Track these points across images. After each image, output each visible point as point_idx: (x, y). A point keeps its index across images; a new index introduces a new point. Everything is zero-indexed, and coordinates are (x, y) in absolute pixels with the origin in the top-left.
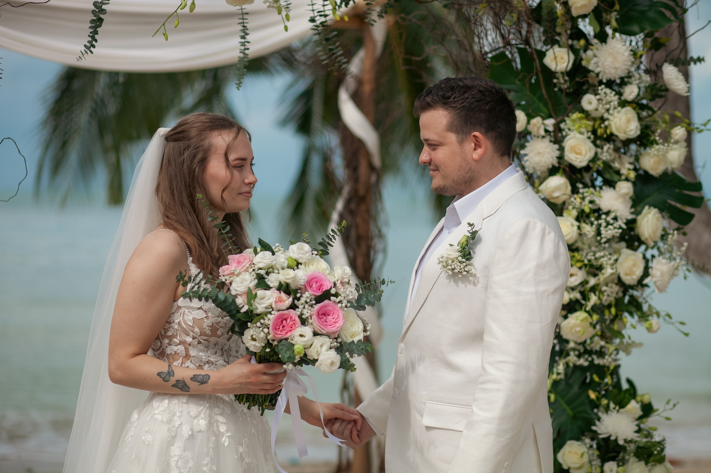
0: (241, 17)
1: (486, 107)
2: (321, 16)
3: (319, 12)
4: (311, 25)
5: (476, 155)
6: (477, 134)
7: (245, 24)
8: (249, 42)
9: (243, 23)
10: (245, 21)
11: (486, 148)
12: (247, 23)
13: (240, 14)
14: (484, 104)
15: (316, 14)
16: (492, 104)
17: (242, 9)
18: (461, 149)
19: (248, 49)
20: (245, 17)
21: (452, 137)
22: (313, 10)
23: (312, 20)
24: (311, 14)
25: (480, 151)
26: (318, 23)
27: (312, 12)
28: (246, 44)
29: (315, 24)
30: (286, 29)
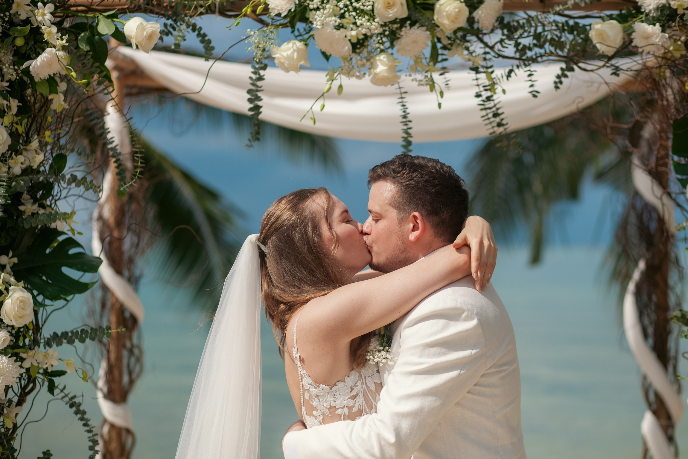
0: (400, 96)
1: (432, 189)
2: (486, 90)
3: (484, 87)
4: (478, 100)
5: (413, 236)
6: (416, 214)
7: (404, 104)
8: (410, 121)
9: (402, 102)
10: (404, 100)
11: (424, 230)
12: (405, 102)
13: (399, 94)
14: (431, 186)
15: (482, 89)
16: (439, 187)
17: (400, 88)
18: (400, 227)
19: (410, 128)
20: (404, 95)
21: (393, 214)
22: (478, 85)
23: (478, 96)
24: (477, 90)
25: (417, 233)
26: (484, 98)
27: (477, 87)
28: (408, 123)
29: (480, 99)
30: (440, 105)
